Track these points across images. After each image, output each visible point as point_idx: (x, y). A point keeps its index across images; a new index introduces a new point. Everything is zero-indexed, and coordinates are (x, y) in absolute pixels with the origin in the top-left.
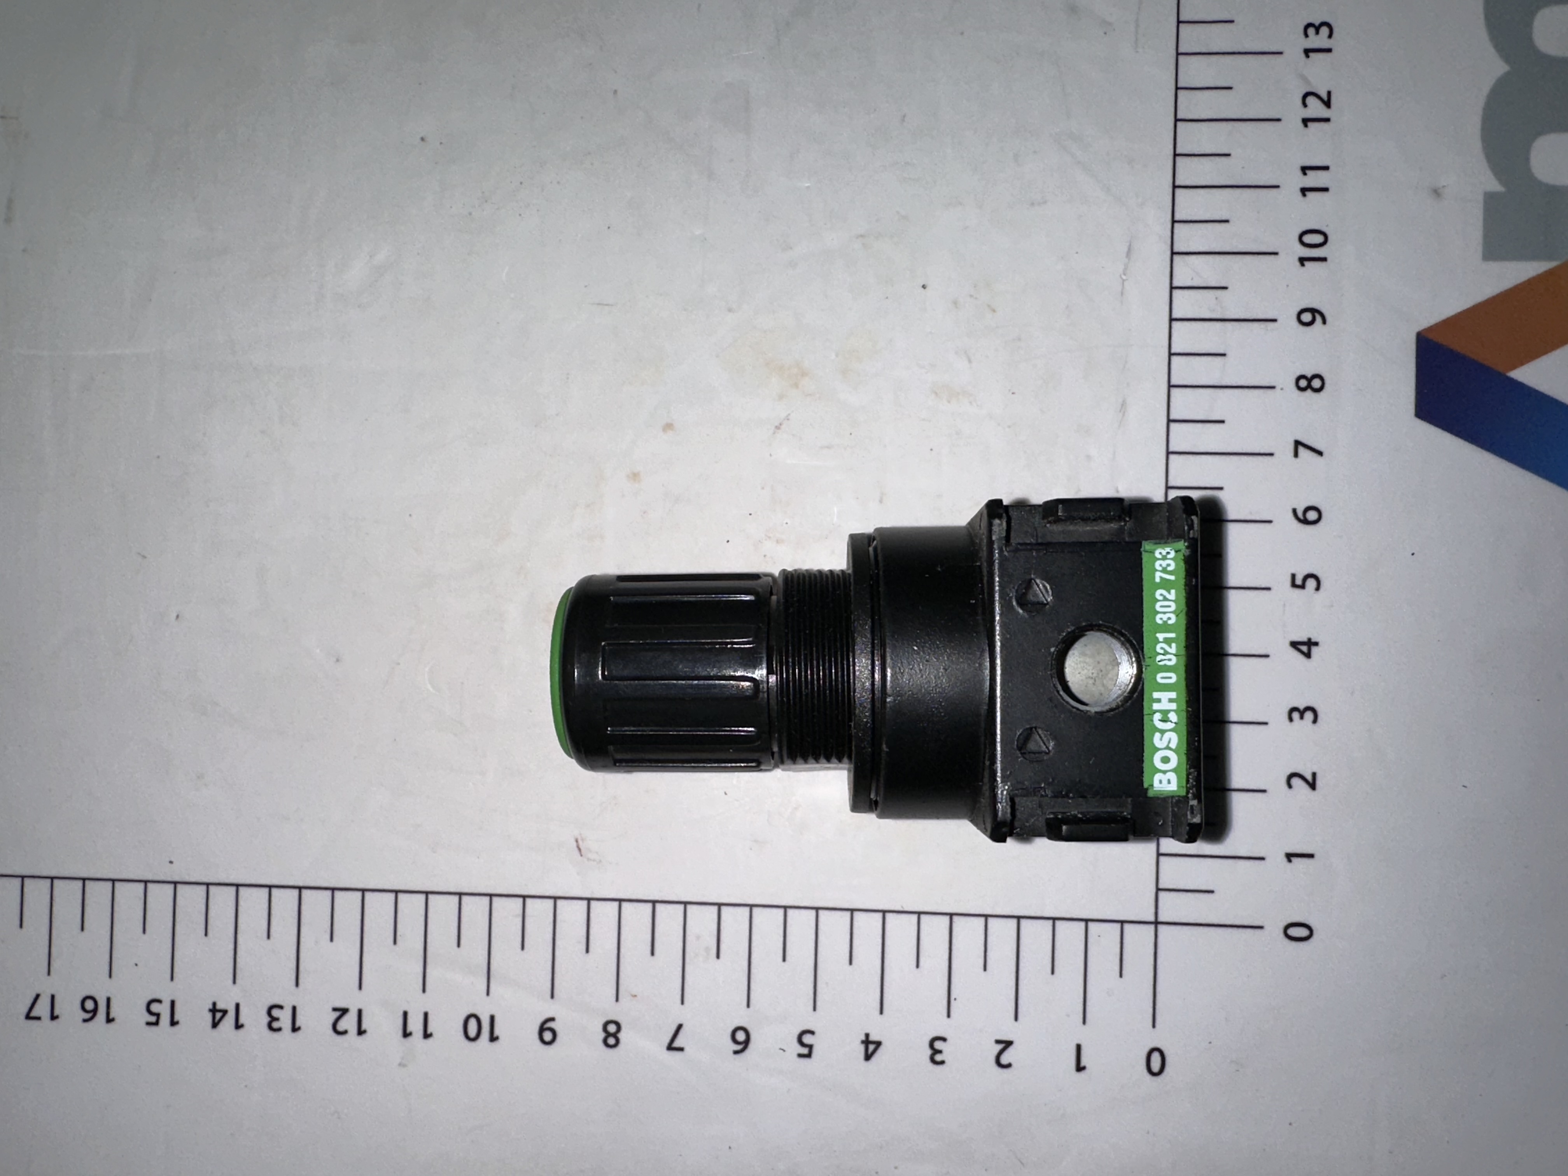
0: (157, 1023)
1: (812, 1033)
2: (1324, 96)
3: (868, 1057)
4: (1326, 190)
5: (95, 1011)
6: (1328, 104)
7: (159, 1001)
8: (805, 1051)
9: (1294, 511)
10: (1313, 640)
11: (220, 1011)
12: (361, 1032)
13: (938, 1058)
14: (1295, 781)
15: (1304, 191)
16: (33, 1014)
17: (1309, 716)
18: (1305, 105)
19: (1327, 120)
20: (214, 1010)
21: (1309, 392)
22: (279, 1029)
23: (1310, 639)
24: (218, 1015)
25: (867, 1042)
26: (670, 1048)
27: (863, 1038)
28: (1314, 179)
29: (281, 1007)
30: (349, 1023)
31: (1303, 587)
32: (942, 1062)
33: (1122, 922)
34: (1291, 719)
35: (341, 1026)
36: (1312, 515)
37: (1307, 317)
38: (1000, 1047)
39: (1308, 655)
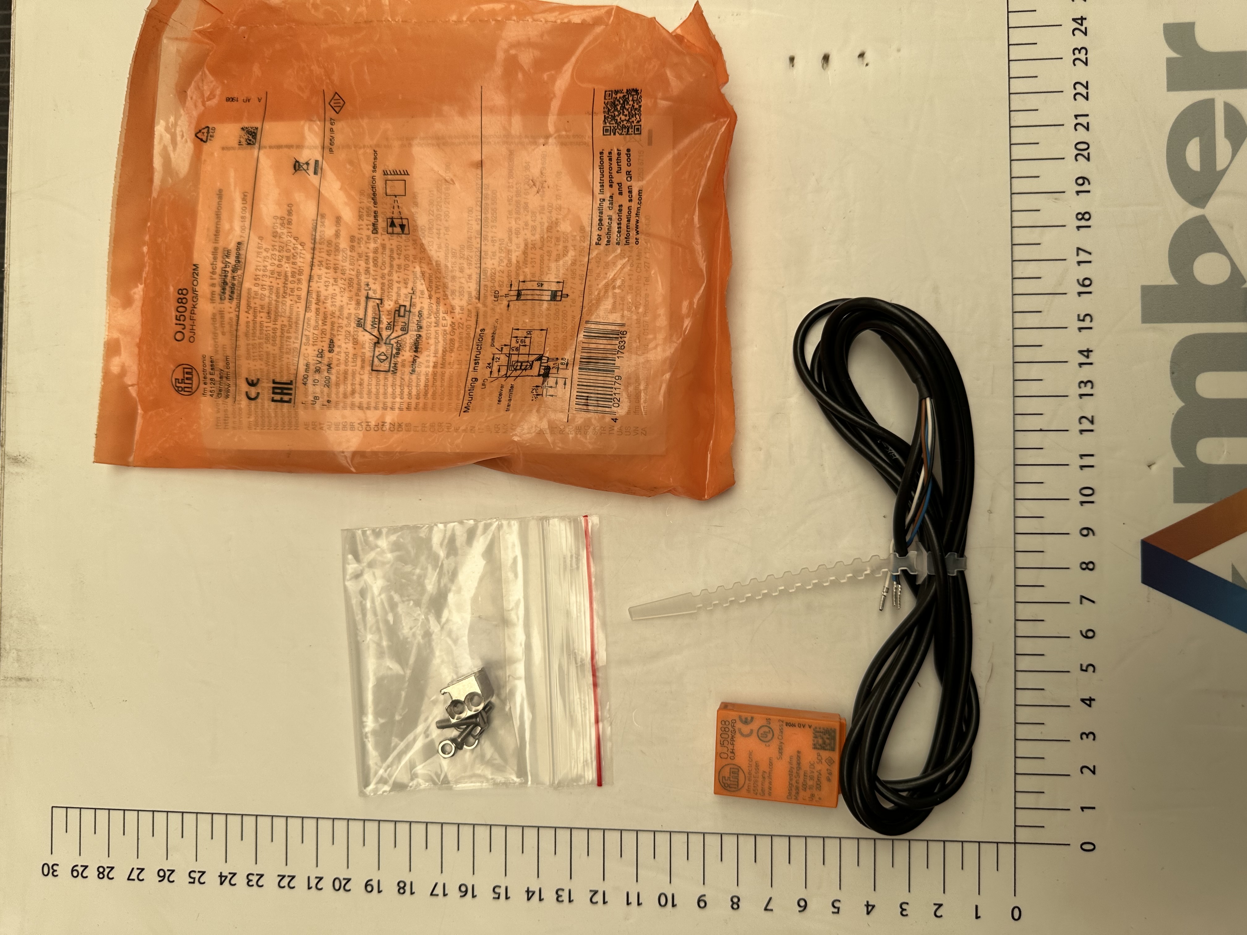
0: (498, 898)
1: (839, 901)
2: (1090, 418)
3: (868, 913)
4: (1092, 466)
5: (466, 891)
6: (1092, 422)
7: (500, 887)
8: (836, 910)
9: (1081, 632)
10: (1093, 697)
11: (531, 892)
12: (605, 902)
13: (904, 913)
14: (1085, 770)
15: (1082, 467)
16: (434, 893)
17: (1091, 736)
18: (1080, 423)
19: (1092, 431)
20: (528, 891)
21: (1087, 571)
22: (562, 901)
23: (1090, 697)
24: (530, 894)
25: (868, 905)
26: (766, 909)
27: (866, 903)
28: (1087, 461)
29: (563, 890)
30: (599, 898)
31: (1086, 671)
32: (907, 915)
33: (997, 843)
34: (1082, 738)
35: (594, 900)
36: (1090, 634)
37: (1085, 532)
38: (937, 907)
39: (1090, 706)
